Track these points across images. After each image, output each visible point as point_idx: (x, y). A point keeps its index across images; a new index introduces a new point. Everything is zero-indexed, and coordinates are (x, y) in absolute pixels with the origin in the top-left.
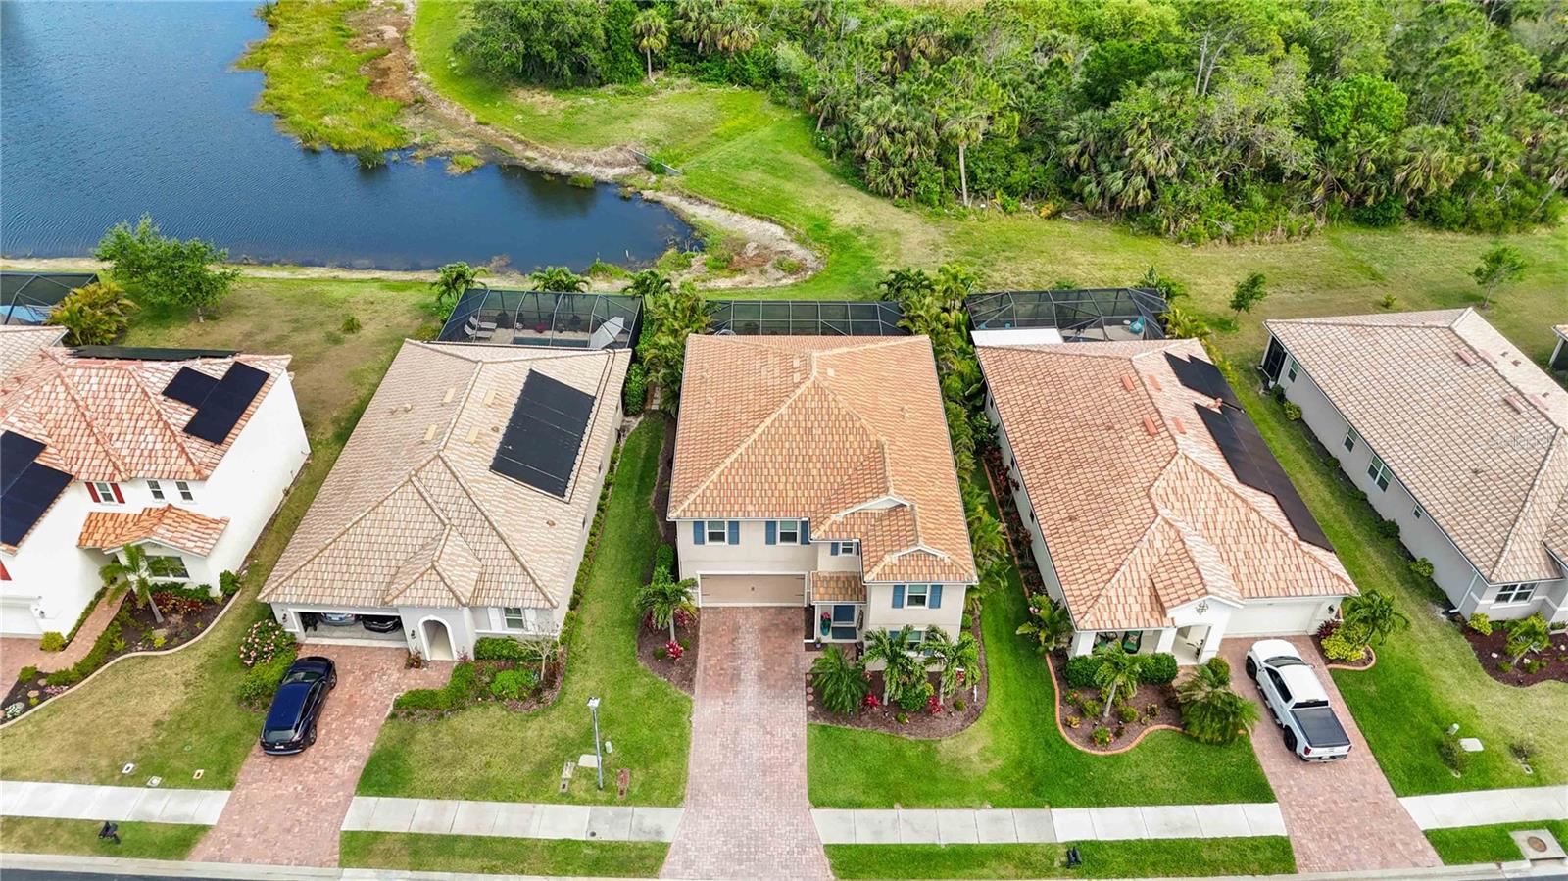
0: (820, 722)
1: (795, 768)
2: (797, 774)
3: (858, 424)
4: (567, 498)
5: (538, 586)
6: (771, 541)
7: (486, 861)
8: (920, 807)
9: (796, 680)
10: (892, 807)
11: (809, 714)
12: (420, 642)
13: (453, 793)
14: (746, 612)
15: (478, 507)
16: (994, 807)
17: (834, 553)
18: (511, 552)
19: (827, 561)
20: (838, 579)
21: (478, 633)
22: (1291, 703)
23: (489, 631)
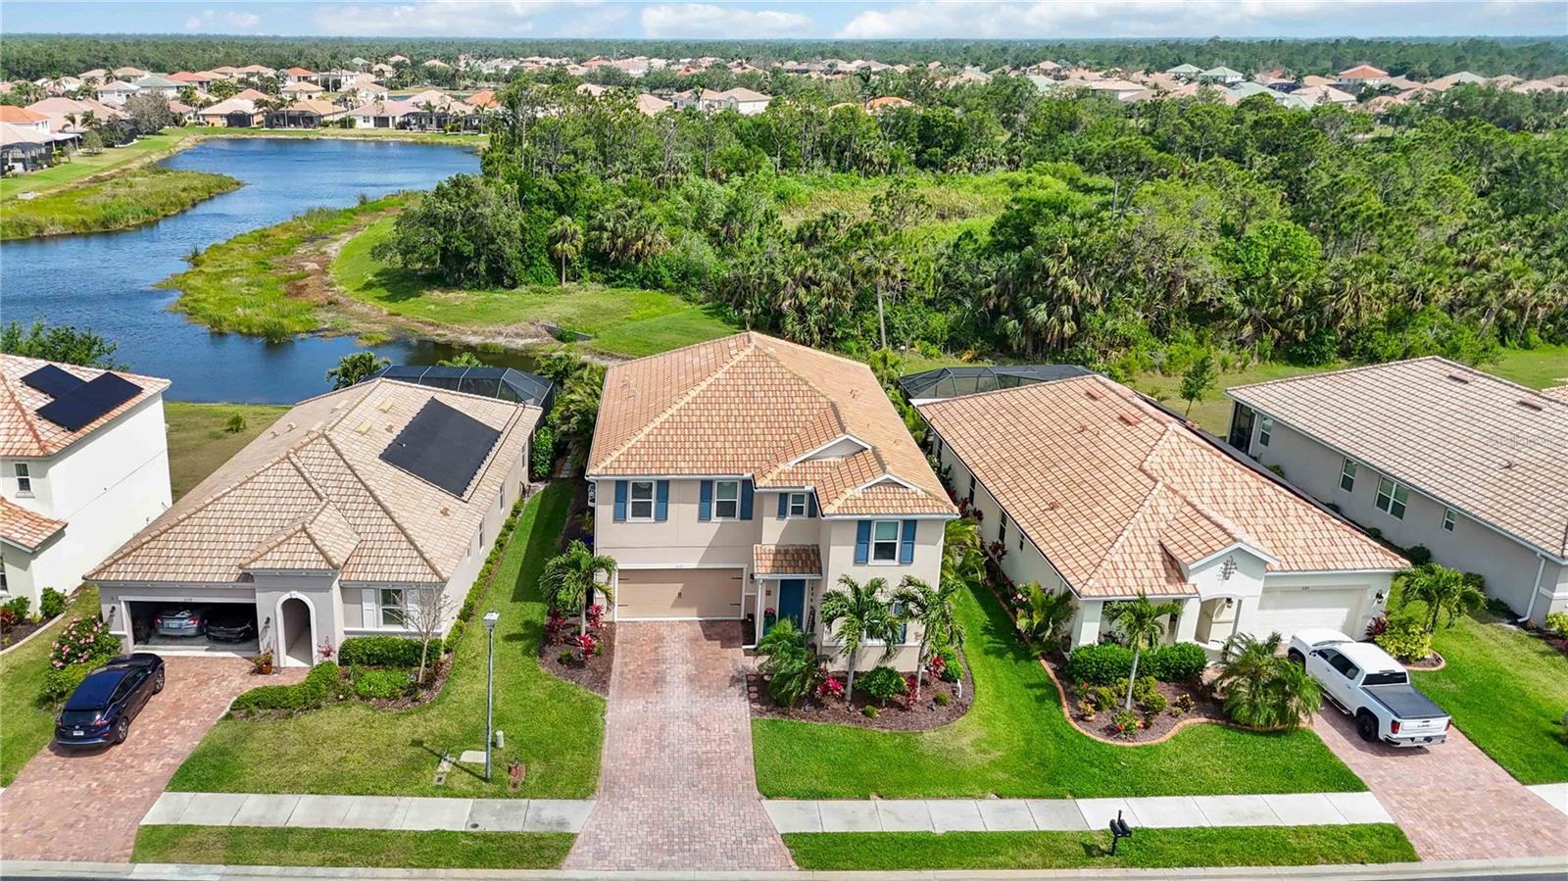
0: (767, 717)
1: (740, 761)
2: (742, 766)
3: (805, 388)
4: (465, 498)
5: (425, 559)
6: (704, 516)
7: (329, 854)
8: (904, 797)
9: (735, 681)
10: (867, 798)
11: (753, 711)
12: (274, 634)
13: (294, 787)
14: (671, 625)
15: (362, 483)
16: (1000, 796)
17: (782, 513)
18: (397, 525)
19: (773, 530)
20: (786, 552)
21: (346, 633)
22: (1361, 678)
23: (360, 629)
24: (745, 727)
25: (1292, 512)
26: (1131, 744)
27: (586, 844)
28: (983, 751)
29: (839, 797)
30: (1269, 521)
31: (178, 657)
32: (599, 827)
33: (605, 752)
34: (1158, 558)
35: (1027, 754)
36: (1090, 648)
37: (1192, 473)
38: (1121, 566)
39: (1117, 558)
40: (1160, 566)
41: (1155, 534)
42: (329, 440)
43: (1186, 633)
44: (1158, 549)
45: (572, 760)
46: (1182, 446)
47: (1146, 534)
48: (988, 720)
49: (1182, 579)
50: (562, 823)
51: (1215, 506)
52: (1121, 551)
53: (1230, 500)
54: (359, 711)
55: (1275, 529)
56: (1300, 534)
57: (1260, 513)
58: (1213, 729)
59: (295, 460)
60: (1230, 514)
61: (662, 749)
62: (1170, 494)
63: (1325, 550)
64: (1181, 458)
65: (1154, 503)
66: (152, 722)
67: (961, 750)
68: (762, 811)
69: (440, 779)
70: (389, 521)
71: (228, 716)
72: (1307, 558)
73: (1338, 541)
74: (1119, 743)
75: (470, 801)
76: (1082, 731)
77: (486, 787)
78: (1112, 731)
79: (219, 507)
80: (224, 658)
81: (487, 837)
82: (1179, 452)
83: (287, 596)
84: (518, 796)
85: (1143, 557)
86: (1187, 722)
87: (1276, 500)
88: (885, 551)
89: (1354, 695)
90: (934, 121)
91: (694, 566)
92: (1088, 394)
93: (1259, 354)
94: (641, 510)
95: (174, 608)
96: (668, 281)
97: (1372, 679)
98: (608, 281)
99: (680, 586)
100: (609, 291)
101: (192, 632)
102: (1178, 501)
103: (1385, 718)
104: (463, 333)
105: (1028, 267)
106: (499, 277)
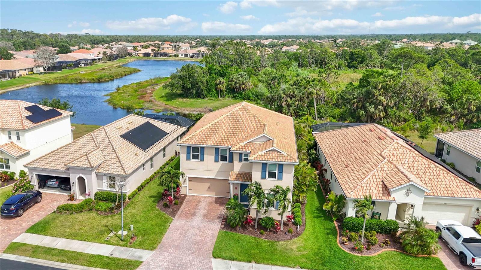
0: (225, 230)
1: (209, 244)
2: (210, 246)
3: (257, 119)
4: (146, 151)
5: (123, 167)
6: (216, 160)
7: (62, 258)
8: (264, 263)
9: (219, 217)
10: (250, 262)
11: (221, 228)
12: (75, 188)
13: (62, 236)
14: (205, 197)
15: (111, 143)
16: (301, 268)
17: (240, 160)
18: (117, 156)
19: (237, 166)
20: (241, 174)
21: (98, 190)
22: (461, 240)
23: (102, 189)
24: (216, 233)
25: (442, 175)
26: (360, 255)
27: (145, 265)
28: (300, 251)
29: (240, 261)
30: (431, 177)
31: (50, 193)
32: (152, 260)
33: (165, 236)
34: (380, 186)
35: (317, 254)
36: (351, 218)
37: (401, 157)
38: (365, 188)
39: (364, 185)
40: (381, 189)
41: (381, 177)
42: (104, 130)
43: (392, 216)
44: (381, 183)
45: (152, 237)
46: (399, 147)
47: (377, 177)
48: (306, 240)
49: (389, 194)
50: (140, 257)
51: (409, 170)
52: (366, 182)
53: (415, 168)
54: (93, 214)
55: (433, 180)
56: (444, 183)
57: (428, 174)
58: (396, 253)
59: (92, 135)
60: (415, 173)
61: (185, 237)
62: (389, 164)
63: (454, 189)
64: (398, 152)
65: (383, 166)
66: (31, 212)
67: (292, 249)
68: (210, 262)
69: (108, 239)
70: (115, 155)
71: (55, 212)
72: (445, 192)
73: (460, 187)
74: (354, 254)
75: (114, 247)
76: (342, 248)
77: (122, 243)
78: (353, 249)
79: (67, 148)
80: (62, 195)
81: (113, 259)
82: (397, 150)
83: (79, 176)
84: (130, 247)
85: (375, 186)
86: (386, 250)
87: (435, 169)
88: (272, 175)
89: (458, 246)
90: (355, 53)
91: (213, 177)
92: (370, 130)
93: (458, 127)
94: (195, 157)
95: (52, 178)
96: (252, 98)
97: (466, 240)
98: (234, 97)
99: (208, 185)
100: (233, 100)
101: (56, 186)
102: (392, 166)
103: (469, 256)
104: (184, 110)
105: (368, 93)
106: (199, 95)
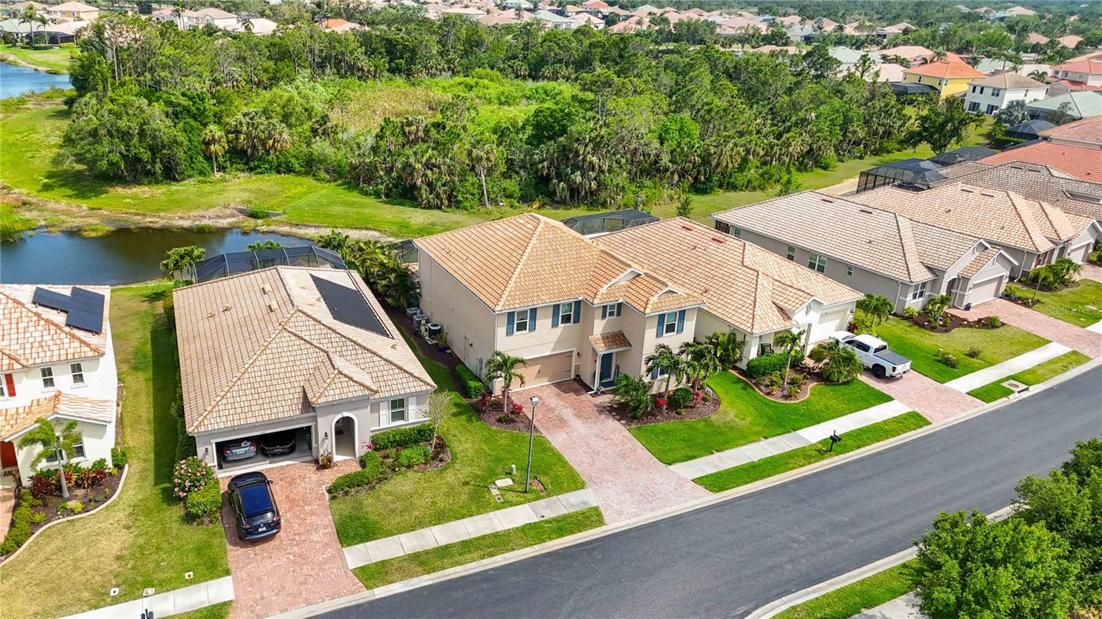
0: (634, 426)
4: (389, 336)
5: (415, 377)
6: (555, 325)
8: (728, 449)
9: (600, 411)
10: (713, 453)
11: (623, 425)
13: (421, 524)
16: (766, 438)
17: (604, 316)
18: (385, 360)
19: (599, 326)
20: (608, 338)
21: (372, 431)
22: (872, 351)
23: (378, 428)
25: (811, 276)
26: (797, 401)
27: (606, 509)
29: (700, 456)
32: (605, 500)
33: (571, 463)
34: (775, 309)
36: (754, 360)
41: (769, 298)
42: (303, 312)
44: (773, 305)
47: (766, 299)
48: (732, 404)
49: (788, 318)
50: (585, 503)
54: (412, 475)
59: (290, 329)
62: (765, 275)
65: (762, 283)
68: (673, 472)
69: (499, 499)
72: (826, 299)
74: (791, 402)
75: (527, 505)
76: (773, 400)
77: (528, 496)
78: (785, 397)
81: (554, 521)
84: (549, 496)
85: (770, 311)
86: (810, 386)
88: (670, 328)
91: (548, 354)
92: (684, 227)
94: (522, 327)
96: (299, 168)
97: (877, 350)
98: (251, 170)
99: (538, 367)
100: (254, 177)
101: (253, 454)
102: (771, 280)
105: (564, 150)
